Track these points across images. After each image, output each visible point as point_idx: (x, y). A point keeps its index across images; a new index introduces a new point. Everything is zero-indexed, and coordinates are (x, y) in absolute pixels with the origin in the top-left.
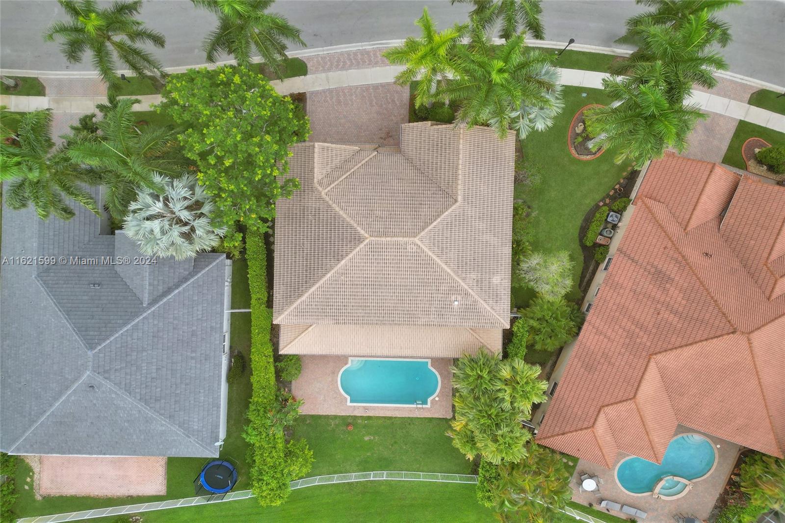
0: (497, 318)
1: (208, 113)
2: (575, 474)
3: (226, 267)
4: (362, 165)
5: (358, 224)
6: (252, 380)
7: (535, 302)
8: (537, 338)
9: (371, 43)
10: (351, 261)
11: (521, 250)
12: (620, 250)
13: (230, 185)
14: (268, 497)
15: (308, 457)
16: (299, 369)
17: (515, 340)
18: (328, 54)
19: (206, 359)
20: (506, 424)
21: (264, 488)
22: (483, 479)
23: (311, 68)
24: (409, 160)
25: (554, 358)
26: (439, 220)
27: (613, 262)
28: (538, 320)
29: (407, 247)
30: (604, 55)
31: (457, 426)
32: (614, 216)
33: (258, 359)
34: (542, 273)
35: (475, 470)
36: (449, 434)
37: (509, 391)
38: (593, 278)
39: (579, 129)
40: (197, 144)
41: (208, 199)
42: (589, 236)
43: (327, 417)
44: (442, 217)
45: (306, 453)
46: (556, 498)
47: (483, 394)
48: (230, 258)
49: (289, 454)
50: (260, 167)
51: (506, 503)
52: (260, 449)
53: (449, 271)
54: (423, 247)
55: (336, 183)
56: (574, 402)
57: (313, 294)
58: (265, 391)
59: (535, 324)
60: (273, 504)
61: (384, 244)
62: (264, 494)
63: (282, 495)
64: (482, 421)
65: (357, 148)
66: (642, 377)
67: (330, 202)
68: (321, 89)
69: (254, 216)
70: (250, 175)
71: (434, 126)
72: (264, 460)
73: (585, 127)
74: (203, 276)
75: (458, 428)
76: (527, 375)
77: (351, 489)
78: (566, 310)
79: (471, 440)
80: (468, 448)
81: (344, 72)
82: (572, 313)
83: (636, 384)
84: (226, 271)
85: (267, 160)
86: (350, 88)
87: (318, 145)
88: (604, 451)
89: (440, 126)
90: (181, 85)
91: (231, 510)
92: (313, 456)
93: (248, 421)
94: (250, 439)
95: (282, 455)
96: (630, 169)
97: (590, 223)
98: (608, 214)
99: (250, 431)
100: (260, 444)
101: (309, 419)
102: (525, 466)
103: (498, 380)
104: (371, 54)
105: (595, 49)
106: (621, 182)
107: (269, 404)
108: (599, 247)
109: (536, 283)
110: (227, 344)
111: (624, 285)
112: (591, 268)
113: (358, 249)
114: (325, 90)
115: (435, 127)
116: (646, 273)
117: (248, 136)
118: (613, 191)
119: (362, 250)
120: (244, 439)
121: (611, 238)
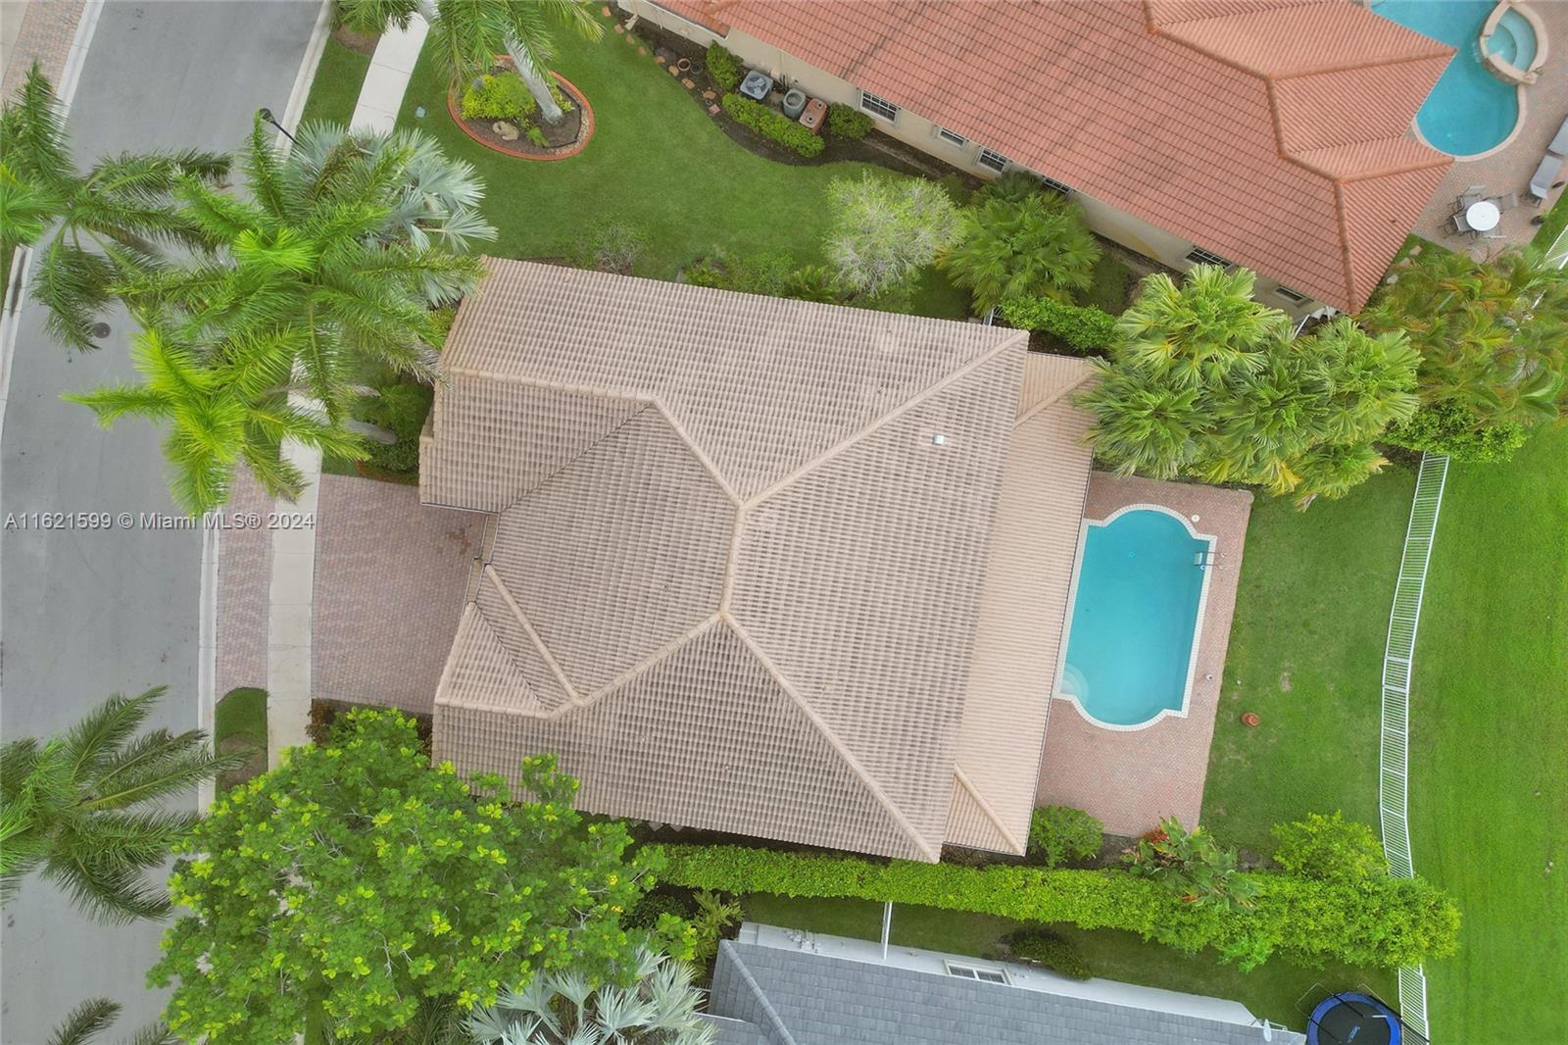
0: (996, 356)
1: (282, 956)
2: (1448, 244)
3: (758, 944)
4: (518, 602)
5: (681, 633)
6: (1090, 926)
7: (960, 275)
8: (1060, 280)
9: (205, 542)
10: (783, 662)
11: (811, 286)
12: (845, 73)
13: (511, 928)
14: (1433, 934)
15: (1327, 826)
16: (1073, 814)
17: (1060, 327)
18: (217, 638)
19: (1018, 1030)
20: (1308, 368)
21: (1408, 940)
22: (1442, 443)
23: (249, 679)
24: (521, 497)
25: (1117, 255)
26: (698, 449)
27: (875, 92)
28: (1010, 273)
29: (763, 529)
30: (322, 61)
31: (1286, 481)
32: (750, 84)
33: (1031, 903)
34: (886, 241)
35: (1406, 459)
36: (1304, 503)
37: (1211, 350)
38: (911, 148)
39: (510, 133)
40: (369, 997)
41: (547, 982)
42: (796, 141)
43: (1213, 767)
44: (689, 441)
45: (1315, 830)
46: (1533, 283)
47: (1209, 412)
48: (738, 926)
49: (1313, 870)
50: (467, 848)
51: (1536, 394)
52: (1292, 935)
53: (846, 444)
54: (769, 493)
55: (556, 669)
56: (1257, 216)
57: (867, 763)
58: (1125, 900)
59: (1020, 280)
60: (1456, 924)
61: (746, 580)
62: (1425, 943)
63: (1433, 902)
64: (1290, 421)
65: (468, 608)
66: (1210, 56)
67: (608, 689)
68: (309, 665)
69: (613, 880)
70: (487, 875)
71: (435, 429)
72: (1326, 929)
73: (506, 120)
74: (777, 1002)
75: (1293, 481)
76: (1171, 304)
77: (1426, 739)
78: (993, 208)
79: (1332, 456)
80: (1354, 465)
81: (273, 609)
82: (1004, 198)
83: (1228, 71)
84: (772, 945)
85: (454, 828)
86: (318, 601)
87: (441, 696)
88: (1404, 166)
89: (437, 417)
90: (187, 1011)
91: (1450, 1019)
92: (1326, 816)
93: (1209, 950)
94: (1259, 954)
95: (1315, 887)
96: (631, 40)
97: (761, 137)
98: (744, 95)
99: (1236, 952)
100: (1278, 933)
101: (1215, 807)
102: (1433, 343)
103: (1174, 373)
104: (235, 545)
105: (306, 78)
106: (664, 61)
107: (1165, 896)
108: (830, 125)
109: (909, 259)
110: (977, 966)
111: (944, 71)
112: (885, 149)
113: (752, 644)
114: (315, 656)
115: (437, 427)
116: (918, 20)
117: (372, 868)
118: (684, 81)
119: (756, 634)
120: (1258, 966)
121: (809, 99)
